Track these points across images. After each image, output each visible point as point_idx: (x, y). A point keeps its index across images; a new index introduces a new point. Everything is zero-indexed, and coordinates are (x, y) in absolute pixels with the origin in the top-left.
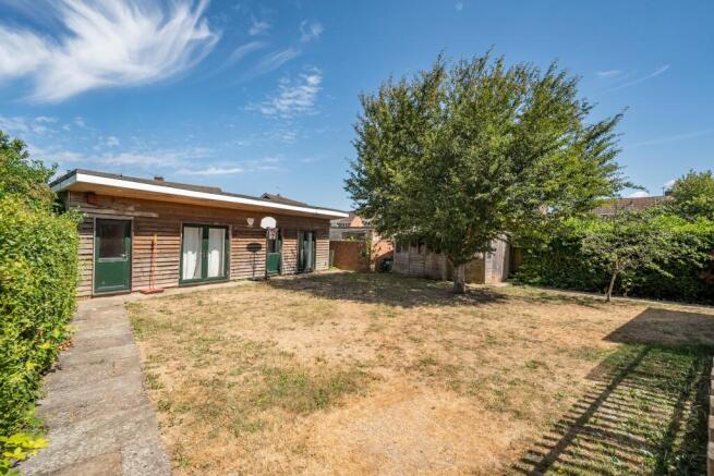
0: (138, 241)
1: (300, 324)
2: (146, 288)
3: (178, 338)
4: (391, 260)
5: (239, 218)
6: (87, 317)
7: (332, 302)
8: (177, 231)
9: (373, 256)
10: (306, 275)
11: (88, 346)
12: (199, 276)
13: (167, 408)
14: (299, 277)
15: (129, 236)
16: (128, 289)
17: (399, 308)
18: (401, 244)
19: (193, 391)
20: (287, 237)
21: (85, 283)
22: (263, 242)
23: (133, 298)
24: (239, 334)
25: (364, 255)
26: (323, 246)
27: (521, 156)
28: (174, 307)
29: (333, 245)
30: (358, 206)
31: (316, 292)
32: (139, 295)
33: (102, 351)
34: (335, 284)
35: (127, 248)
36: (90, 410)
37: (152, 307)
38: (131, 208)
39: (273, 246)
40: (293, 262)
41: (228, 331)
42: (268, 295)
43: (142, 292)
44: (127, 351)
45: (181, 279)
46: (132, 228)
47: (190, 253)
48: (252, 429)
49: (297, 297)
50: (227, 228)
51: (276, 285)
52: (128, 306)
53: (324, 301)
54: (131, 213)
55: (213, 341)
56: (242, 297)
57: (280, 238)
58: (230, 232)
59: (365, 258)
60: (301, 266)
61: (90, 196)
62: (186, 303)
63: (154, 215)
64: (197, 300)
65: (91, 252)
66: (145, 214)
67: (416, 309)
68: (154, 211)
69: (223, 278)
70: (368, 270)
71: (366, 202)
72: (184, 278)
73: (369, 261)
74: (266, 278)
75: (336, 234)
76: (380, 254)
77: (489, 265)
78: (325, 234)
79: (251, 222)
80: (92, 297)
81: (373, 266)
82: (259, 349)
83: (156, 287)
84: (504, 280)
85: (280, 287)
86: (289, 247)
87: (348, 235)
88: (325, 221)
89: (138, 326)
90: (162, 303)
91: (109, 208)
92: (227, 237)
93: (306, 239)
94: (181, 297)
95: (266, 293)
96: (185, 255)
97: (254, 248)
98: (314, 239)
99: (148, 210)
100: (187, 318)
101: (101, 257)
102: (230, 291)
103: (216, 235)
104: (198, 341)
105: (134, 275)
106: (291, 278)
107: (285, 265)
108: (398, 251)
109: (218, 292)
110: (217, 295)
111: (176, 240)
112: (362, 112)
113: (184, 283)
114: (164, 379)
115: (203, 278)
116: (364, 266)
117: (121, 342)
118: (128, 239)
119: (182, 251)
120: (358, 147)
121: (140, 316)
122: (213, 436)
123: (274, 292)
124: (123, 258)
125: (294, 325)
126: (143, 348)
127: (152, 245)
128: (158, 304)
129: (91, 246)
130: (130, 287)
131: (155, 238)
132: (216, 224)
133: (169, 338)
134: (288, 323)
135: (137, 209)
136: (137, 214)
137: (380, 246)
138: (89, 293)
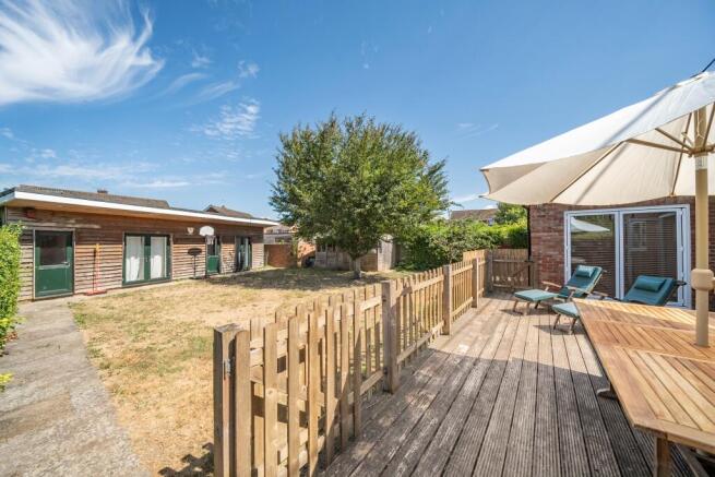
0: (80, 250)
1: (226, 308)
2: (90, 291)
3: (119, 325)
4: (314, 257)
5: (181, 228)
6: (29, 316)
7: (258, 291)
8: (118, 240)
9: (299, 256)
10: (243, 273)
11: (32, 337)
12: (142, 278)
13: (107, 367)
14: (238, 274)
15: (71, 245)
16: (72, 291)
17: (309, 292)
18: (321, 245)
19: (129, 356)
20: (226, 242)
21: (25, 289)
22: (203, 247)
23: (75, 299)
24: (173, 318)
25: (292, 254)
26: (258, 249)
27: (384, 184)
28: (116, 303)
29: (266, 247)
30: (282, 217)
31: (247, 285)
32: (82, 297)
33: (47, 339)
34: (265, 279)
35: (69, 255)
36: (40, 375)
37: (95, 305)
38: (73, 221)
39: (212, 250)
40: (232, 263)
41: (163, 317)
42: (206, 289)
43: (85, 294)
44: (72, 336)
45: (124, 283)
46: (74, 238)
47: (132, 258)
48: (174, 371)
49: (230, 289)
50: (168, 236)
51: (214, 282)
52: (70, 306)
53: (251, 291)
54: (72, 226)
55: (150, 324)
56: (180, 292)
57: (219, 243)
58: (171, 239)
59: (292, 257)
60: (239, 266)
61: (28, 211)
62: (128, 300)
63: (96, 227)
64: (139, 297)
65: (30, 260)
66: (87, 226)
67: (321, 291)
68: (96, 224)
69: (166, 279)
70: (296, 266)
71: (288, 213)
72: (128, 280)
73: (296, 259)
74: (206, 277)
75: (268, 239)
76: (305, 253)
77: (380, 258)
78: (259, 239)
79: (191, 231)
80: (33, 300)
81: (300, 263)
82: (188, 326)
83: (99, 289)
84: (391, 268)
85: (216, 283)
86: (227, 252)
87: (279, 239)
88: (260, 228)
89: (81, 320)
90: (105, 301)
91: (50, 221)
92: (168, 244)
93: (242, 243)
94: (125, 295)
95: (205, 288)
96: (128, 261)
97: (194, 252)
98: (249, 243)
99: (90, 222)
100: (128, 311)
101: (42, 264)
102: (171, 288)
103: (158, 243)
104: (136, 326)
105: (76, 279)
106: (229, 276)
107: (224, 265)
108: (319, 250)
109: (159, 290)
110: (159, 292)
111: (119, 248)
112: (281, 146)
113: (126, 285)
114: (104, 351)
115: (147, 279)
116: (292, 263)
117: (65, 331)
118: (69, 248)
119: (125, 257)
120: (278, 172)
121: (84, 312)
122: (143, 378)
123: (211, 287)
124: (64, 265)
125: (221, 309)
126: (86, 334)
127: (95, 252)
128: (101, 302)
129: (31, 255)
130: (73, 290)
131: (97, 247)
132: (158, 233)
133: (110, 325)
134: (218, 307)
135: (78, 222)
136: (77, 226)
137: (305, 248)
138: (31, 297)
